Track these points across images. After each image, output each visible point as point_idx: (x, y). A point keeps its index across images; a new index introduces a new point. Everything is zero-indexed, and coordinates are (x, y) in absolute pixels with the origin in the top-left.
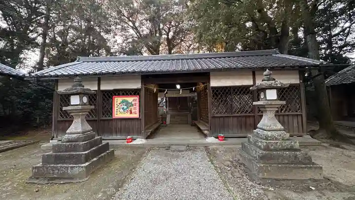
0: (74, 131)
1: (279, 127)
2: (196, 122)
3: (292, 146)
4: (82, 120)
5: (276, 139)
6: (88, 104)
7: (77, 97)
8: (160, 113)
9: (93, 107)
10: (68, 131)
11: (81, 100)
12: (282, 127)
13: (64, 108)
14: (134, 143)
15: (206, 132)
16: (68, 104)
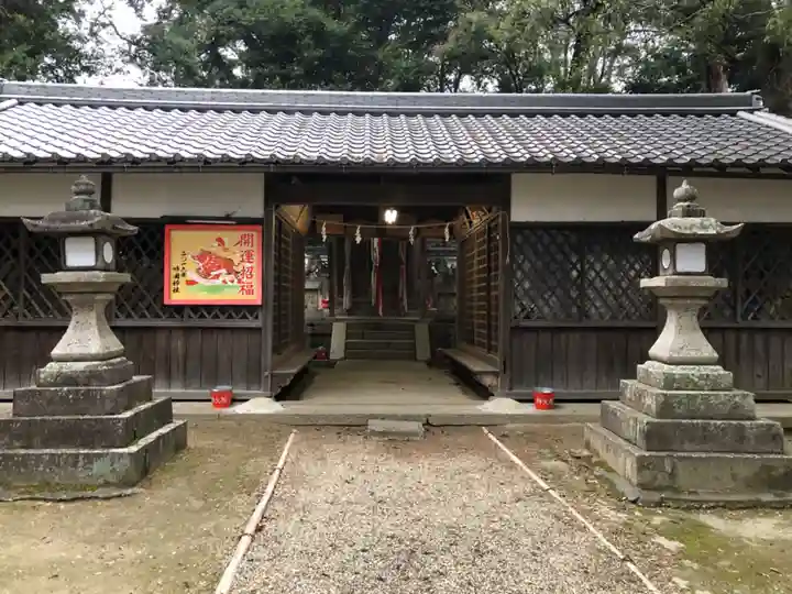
0: (76, 350)
1: (706, 355)
2: (449, 352)
3: (736, 406)
4: (98, 319)
5: (696, 387)
6: (113, 267)
7: (90, 243)
8: (309, 314)
9: (126, 277)
10: (57, 351)
11: (98, 252)
12: (716, 355)
13: (46, 278)
14: (240, 409)
15: (488, 381)
16: (58, 264)
